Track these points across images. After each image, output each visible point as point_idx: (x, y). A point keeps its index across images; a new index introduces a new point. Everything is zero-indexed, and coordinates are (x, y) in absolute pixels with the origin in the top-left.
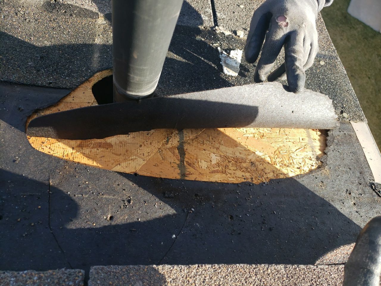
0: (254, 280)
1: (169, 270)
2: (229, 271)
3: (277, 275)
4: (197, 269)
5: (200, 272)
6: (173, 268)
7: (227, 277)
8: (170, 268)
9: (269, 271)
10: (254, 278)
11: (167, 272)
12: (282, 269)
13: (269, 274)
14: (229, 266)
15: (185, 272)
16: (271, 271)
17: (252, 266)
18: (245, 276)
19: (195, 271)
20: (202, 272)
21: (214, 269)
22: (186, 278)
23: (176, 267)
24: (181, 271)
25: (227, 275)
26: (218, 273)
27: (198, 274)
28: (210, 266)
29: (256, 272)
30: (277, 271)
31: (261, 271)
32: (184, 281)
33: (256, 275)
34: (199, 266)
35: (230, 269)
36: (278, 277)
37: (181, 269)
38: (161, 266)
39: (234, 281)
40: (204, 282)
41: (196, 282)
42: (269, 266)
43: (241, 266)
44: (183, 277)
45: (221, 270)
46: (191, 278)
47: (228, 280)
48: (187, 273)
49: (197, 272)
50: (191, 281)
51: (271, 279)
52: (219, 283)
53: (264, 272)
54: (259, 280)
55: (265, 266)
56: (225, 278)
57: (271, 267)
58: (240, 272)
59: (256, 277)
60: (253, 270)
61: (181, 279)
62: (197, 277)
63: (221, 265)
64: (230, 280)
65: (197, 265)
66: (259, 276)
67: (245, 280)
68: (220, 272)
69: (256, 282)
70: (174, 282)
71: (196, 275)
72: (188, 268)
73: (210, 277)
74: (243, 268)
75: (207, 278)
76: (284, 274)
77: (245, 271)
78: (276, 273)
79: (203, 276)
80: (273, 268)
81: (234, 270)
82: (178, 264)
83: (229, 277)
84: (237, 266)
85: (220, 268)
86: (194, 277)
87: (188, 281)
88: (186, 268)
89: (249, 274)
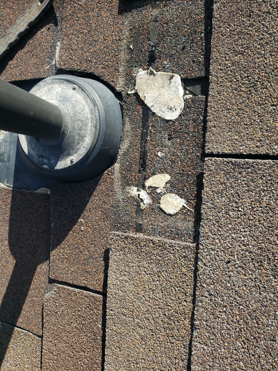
0: (224, 28)
1: (212, 98)
2: (216, 50)
3: (221, 9)
4: (212, 76)
5: (215, 73)
6: (210, 94)
7: (220, 52)
8: (210, 97)
9: (218, 16)
10: (222, 28)
11: (213, 98)
12: (217, 5)
13: (221, 16)
14: (212, 50)
15: (214, 85)
16: (218, 14)
17: (213, 32)
18: (220, 36)
19: (214, 78)
20: (215, 72)
21: (213, 62)
22: (218, 84)
23: (210, 93)
24: (213, 88)
25: (219, 52)
26: (216, 59)
27: (216, 75)
28: (211, 66)
29: (218, 28)
30: (218, 9)
31: (218, 23)
32: (220, 85)
33: (220, 27)
34: (211, 75)
35: (215, 50)
36: (224, 7)
37: (212, 89)
38: (209, 104)
39: (224, 45)
40: (222, 70)
41: (222, 76)
42: (214, 17)
43: (213, 41)
44: (218, 87)
45: (215, 56)
46: (218, 80)
47: (222, 50)
48: (215, 83)
49: (215, 76)
50: (220, 80)
51: (225, 14)
52: (224, 57)
53: (218, 20)
54: (224, 24)
55: (214, 21)
56: (220, 53)
57: (215, 15)
58: (217, 41)
59: (222, 27)
60: (217, 30)
61: (219, 88)
62: (218, 75)
63: (211, 57)
64: (222, 49)
65: (210, 76)
66: (221, 24)
67: (223, 36)
68: (216, 57)
69: (226, 27)
70: (220, 93)
71: (217, 76)
72: (212, 83)
73: (219, 65)
74: (214, 39)
75: (219, 67)
76: (221, 2)
77: (217, 37)
78: (220, 10)
79: (218, 70)
80: (215, 13)
81: (215, 46)
82: (208, 91)
83: (220, 50)
84: (212, 44)
85: (213, 58)
86: (218, 78)
87: (220, 82)
88: (211, 85)
89: (219, 34)
